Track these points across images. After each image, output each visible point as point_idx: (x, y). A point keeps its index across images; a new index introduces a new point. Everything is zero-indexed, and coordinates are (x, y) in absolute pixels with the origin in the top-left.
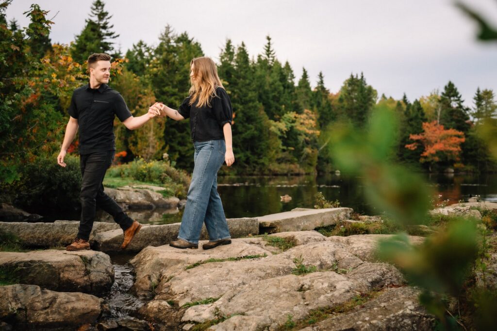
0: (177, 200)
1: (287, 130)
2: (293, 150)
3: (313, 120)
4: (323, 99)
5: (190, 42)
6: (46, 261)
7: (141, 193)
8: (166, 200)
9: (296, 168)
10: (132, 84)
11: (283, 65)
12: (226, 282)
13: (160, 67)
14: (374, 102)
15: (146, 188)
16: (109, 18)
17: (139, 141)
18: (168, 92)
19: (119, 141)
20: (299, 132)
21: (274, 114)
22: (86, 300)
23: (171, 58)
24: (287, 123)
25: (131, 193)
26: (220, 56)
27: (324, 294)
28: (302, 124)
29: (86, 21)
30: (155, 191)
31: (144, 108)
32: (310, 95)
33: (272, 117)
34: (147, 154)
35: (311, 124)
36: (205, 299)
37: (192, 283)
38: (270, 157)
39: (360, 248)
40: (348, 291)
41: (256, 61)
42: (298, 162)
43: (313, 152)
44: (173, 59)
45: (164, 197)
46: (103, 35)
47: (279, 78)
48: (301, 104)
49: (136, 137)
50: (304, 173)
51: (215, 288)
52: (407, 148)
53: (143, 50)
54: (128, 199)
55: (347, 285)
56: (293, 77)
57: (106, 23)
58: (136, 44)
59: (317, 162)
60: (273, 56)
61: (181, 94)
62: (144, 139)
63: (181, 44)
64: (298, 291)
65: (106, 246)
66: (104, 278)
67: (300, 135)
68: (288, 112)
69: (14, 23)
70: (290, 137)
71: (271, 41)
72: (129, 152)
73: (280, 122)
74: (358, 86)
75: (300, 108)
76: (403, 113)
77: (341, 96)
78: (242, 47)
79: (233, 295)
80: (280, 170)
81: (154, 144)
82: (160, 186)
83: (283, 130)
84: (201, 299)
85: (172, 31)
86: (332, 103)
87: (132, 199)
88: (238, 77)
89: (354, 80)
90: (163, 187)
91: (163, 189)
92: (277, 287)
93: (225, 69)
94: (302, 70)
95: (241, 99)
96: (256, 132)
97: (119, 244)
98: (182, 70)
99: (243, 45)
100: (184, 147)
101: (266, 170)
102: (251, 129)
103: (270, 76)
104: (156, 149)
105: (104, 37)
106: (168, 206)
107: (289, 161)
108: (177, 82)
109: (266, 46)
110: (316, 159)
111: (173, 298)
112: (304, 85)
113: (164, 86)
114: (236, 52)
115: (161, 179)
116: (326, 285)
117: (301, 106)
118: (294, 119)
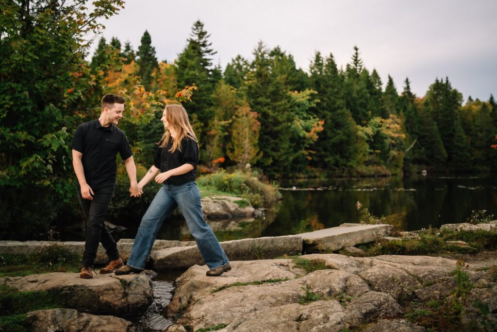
0: (251, 209)
1: (373, 134)
2: (379, 153)
3: (398, 124)
4: (410, 103)
5: (282, 55)
6: (87, 285)
7: (219, 203)
8: (242, 210)
9: (383, 169)
10: (229, 96)
11: (371, 73)
12: (239, 308)
13: (254, 79)
14: (460, 105)
15: (224, 199)
16: (207, 37)
17: (236, 148)
18: (261, 102)
19: (217, 148)
20: (385, 136)
21: (362, 120)
22: (115, 324)
23: (264, 71)
24: (374, 127)
25: (210, 203)
26: (310, 68)
27: (316, 325)
28: (388, 128)
29: (188, 40)
30: (232, 201)
31: (240, 117)
32: (397, 101)
33: (359, 122)
34: (243, 160)
35: (396, 128)
36: (217, 325)
37: (208, 309)
38: (357, 160)
39: (373, 274)
40: (339, 323)
41: (345, 69)
42: (385, 164)
43: (399, 154)
44: (266, 72)
45: (240, 206)
46: (203, 53)
47: (365, 86)
48: (388, 109)
49: (233, 145)
50: (390, 174)
51: (228, 314)
52: (493, 148)
53: (241, 63)
54: (207, 210)
55: (340, 316)
56: (380, 83)
57: (205, 42)
58: (234, 59)
59: (403, 163)
60: (360, 65)
61: (274, 104)
62: (240, 146)
63: (273, 58)
64: (296, 321)
65: (160, 263)
66: (140, 300)
67: (386, 138)
68: (374, 118)
69: (128, 44)
70: (377, 140)
71: (359, 51)
72: (227, 158)
73: (367, 126)
74: (443, 90)
75: (386, 113)
76: (488, 114)
77: (427, 100)
78: (330, 58)
79: (239, 323)
80: (368, 172)
81: (249, 151)
82: (238, 197)
83: (370, 135)
84: (214, 325)
85: (265, 46)
86: (419, 107)
87: (211, 209)
88: (327, 87)
89: (439, 85)
90: (240, 197)
91: (240, 199)
92: (278, 317)
93: (314, 80)
94: (388, 77)
95: (330, 107)
96: (344, 137)
97: (173, 261)
98: (274, 82)
99: (332, 56)
100: (276, 153)
101: (355, 172)
102: (340, 134)
103: (357, 83)
104: (251, 155)
105: (204, 54)
106: (243, 215)
107: (376, 163)
108: (270, 93)
109: (354, 56)
110: (402, 161)
111: (191, 323)
112: (390, 91)
113: (258, 97)
114: (325, 63)
115: (241, 189)
116: (321, 316)
117: (387, 111)
118: (381, 124)
